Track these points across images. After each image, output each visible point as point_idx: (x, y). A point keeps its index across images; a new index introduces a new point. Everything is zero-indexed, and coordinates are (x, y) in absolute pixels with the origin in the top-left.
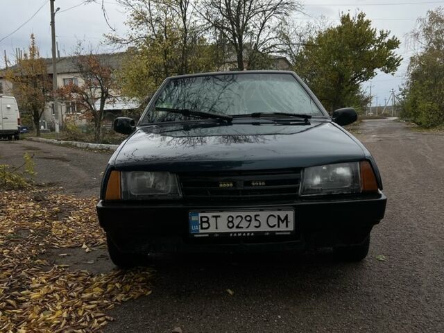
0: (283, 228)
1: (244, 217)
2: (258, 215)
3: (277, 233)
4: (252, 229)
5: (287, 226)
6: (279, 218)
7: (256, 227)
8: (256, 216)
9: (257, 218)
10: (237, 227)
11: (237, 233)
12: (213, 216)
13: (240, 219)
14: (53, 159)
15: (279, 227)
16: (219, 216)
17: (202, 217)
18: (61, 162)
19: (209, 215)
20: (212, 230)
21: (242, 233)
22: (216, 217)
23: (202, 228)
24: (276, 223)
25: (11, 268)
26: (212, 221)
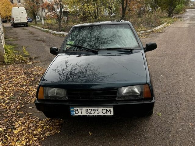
0: (109, 114)
1: (92, 109)
2: (98, 109)
3: (106, 116)
4: (96, 114)
5: (110, 113)
6: (107, 110)
7: (97, 113)
8: (97, 109)
9: (98, 110)
10: (90, 113)
11: (90, 115)
12: (80, 109)
13: (91, 110)
14: (39, 40)
15: (107, 113)
16: (82, 109)
17: (75, 109)
18: (42, 43)
19: (78, 108)
20: (80, 114)
21: (92, 115)
22: (81, 109)
23: (75, 113)
24: (106, 112)
25: (9, 117)
26: (79, 111)
